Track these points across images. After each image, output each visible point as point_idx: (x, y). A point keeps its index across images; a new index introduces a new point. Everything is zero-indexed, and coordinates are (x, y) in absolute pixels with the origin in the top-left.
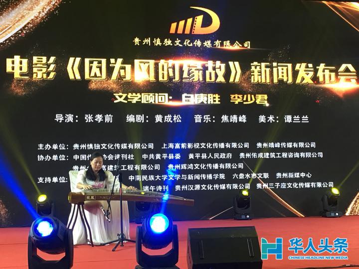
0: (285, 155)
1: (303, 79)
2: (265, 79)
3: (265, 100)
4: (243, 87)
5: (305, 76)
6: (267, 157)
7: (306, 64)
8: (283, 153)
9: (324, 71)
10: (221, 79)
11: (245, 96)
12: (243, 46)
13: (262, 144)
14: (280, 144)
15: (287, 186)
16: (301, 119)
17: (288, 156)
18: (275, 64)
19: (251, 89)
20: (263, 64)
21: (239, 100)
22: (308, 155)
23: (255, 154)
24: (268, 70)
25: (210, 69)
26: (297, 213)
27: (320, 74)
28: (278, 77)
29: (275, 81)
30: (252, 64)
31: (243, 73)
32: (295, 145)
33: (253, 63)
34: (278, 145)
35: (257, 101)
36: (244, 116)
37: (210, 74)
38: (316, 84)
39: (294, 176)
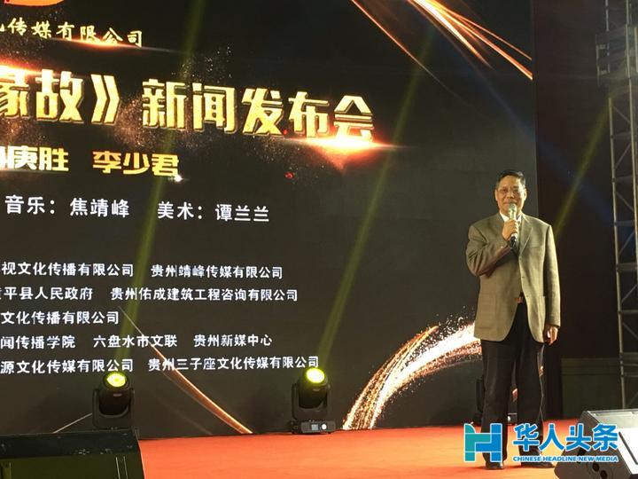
0: (214, 294)
1: (259, 124)
2: (174, 119)
3: (172, 167)
4: (123, 135)
5: (264, 118)
6: (175, 299)
7: (265, 90)
8: (210, 290)
9: (304, 109)
10: (72, 114)
11: (128, 156)
12: (126, 41)
13: (164, 268)
14: (205, 268)
15: (218, 364)
16: (252, 215)
17: (221, 297)
18: (197, 87)
19: (141, 140)
20: (171, 86)
21: (114, 165)
22: (266, 294)
23: (147, 290)
24: (181, 98)
25: (47, 90)
26: (238, 427)
27: (296, 114)
28: (204, 115)
29: (198, 124)
30: (144, 83)
31: (124, 102)
32: (238, 272)
33: (148, 81)
34: (199, 271)
35: (154, 169)
36: (124, 203)
37: (47, 100)
38: (286, 136)
39: (234, 343)
